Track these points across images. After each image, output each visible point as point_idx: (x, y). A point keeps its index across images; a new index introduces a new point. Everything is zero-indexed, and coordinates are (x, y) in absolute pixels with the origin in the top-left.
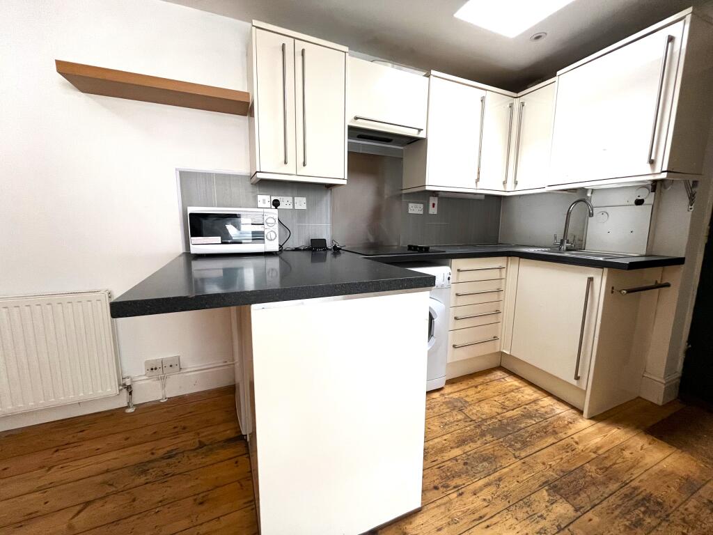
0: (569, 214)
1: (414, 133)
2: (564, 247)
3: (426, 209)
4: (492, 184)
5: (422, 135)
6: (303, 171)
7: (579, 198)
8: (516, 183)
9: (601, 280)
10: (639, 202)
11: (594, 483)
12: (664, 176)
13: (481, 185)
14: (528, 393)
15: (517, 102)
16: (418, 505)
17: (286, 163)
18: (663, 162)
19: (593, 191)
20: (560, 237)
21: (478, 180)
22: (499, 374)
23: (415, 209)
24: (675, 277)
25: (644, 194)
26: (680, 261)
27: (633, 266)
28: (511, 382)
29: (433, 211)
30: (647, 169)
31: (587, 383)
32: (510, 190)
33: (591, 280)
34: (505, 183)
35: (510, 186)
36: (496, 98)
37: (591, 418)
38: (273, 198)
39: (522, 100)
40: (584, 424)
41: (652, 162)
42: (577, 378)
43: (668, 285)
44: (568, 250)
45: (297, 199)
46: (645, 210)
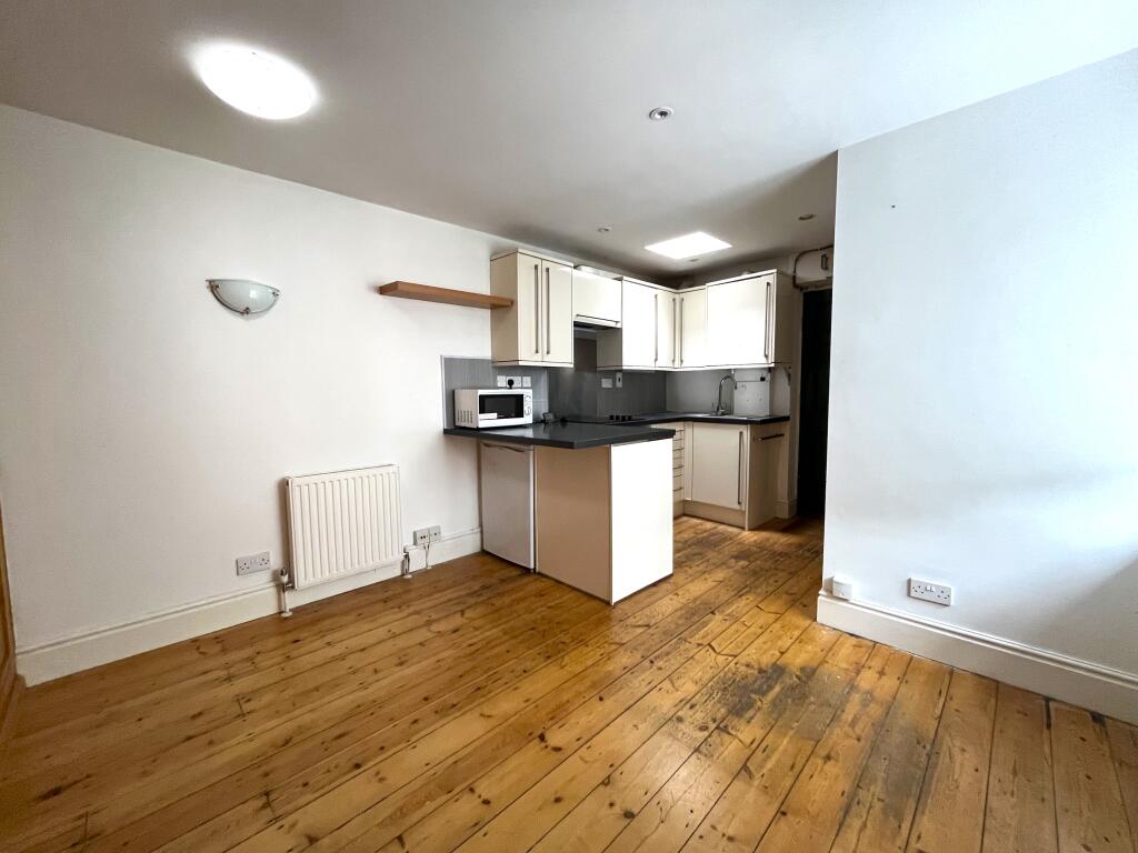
0: (721, 386)
1: (612, 324)
2: (720, 413)
3: (614, 383)
4: (664, 364)
5: (619, 326)
6: (547, 358)
7: (727, 377)
8: (682, 361)
9: (747, 432)
10: (763, 379)
11: (755, 552)
12: (773, 365)
13: (658, 364)
14: (709, 525)
15: (677, 296)
16: (671, 572)
17: (537, 352)
18: (772, 358)
19: (735, 370)
20: (716, 406)
21: (656, 360)
22: (685, 518)
23: (606, 383)
24: (786, 429)
25: (765, 374)
26: (786, 419)
27: (764, 422)
28: (695, 521)
29: (619, 385)
30: (764, 360)
31: (745, 507)
32: (677, 367)
33: (741, 433)
34: (673, 361)
35: (677, 364)
36: (663, 294)
37: (750, 530)
38: (509, 378)
39: (682, 295)
40: (746, 533)
41: (766, 356)
42: (739, 503)
43: (782, 435)
44: (723, 414)
45: (524, 378)
46: (766, 385)
